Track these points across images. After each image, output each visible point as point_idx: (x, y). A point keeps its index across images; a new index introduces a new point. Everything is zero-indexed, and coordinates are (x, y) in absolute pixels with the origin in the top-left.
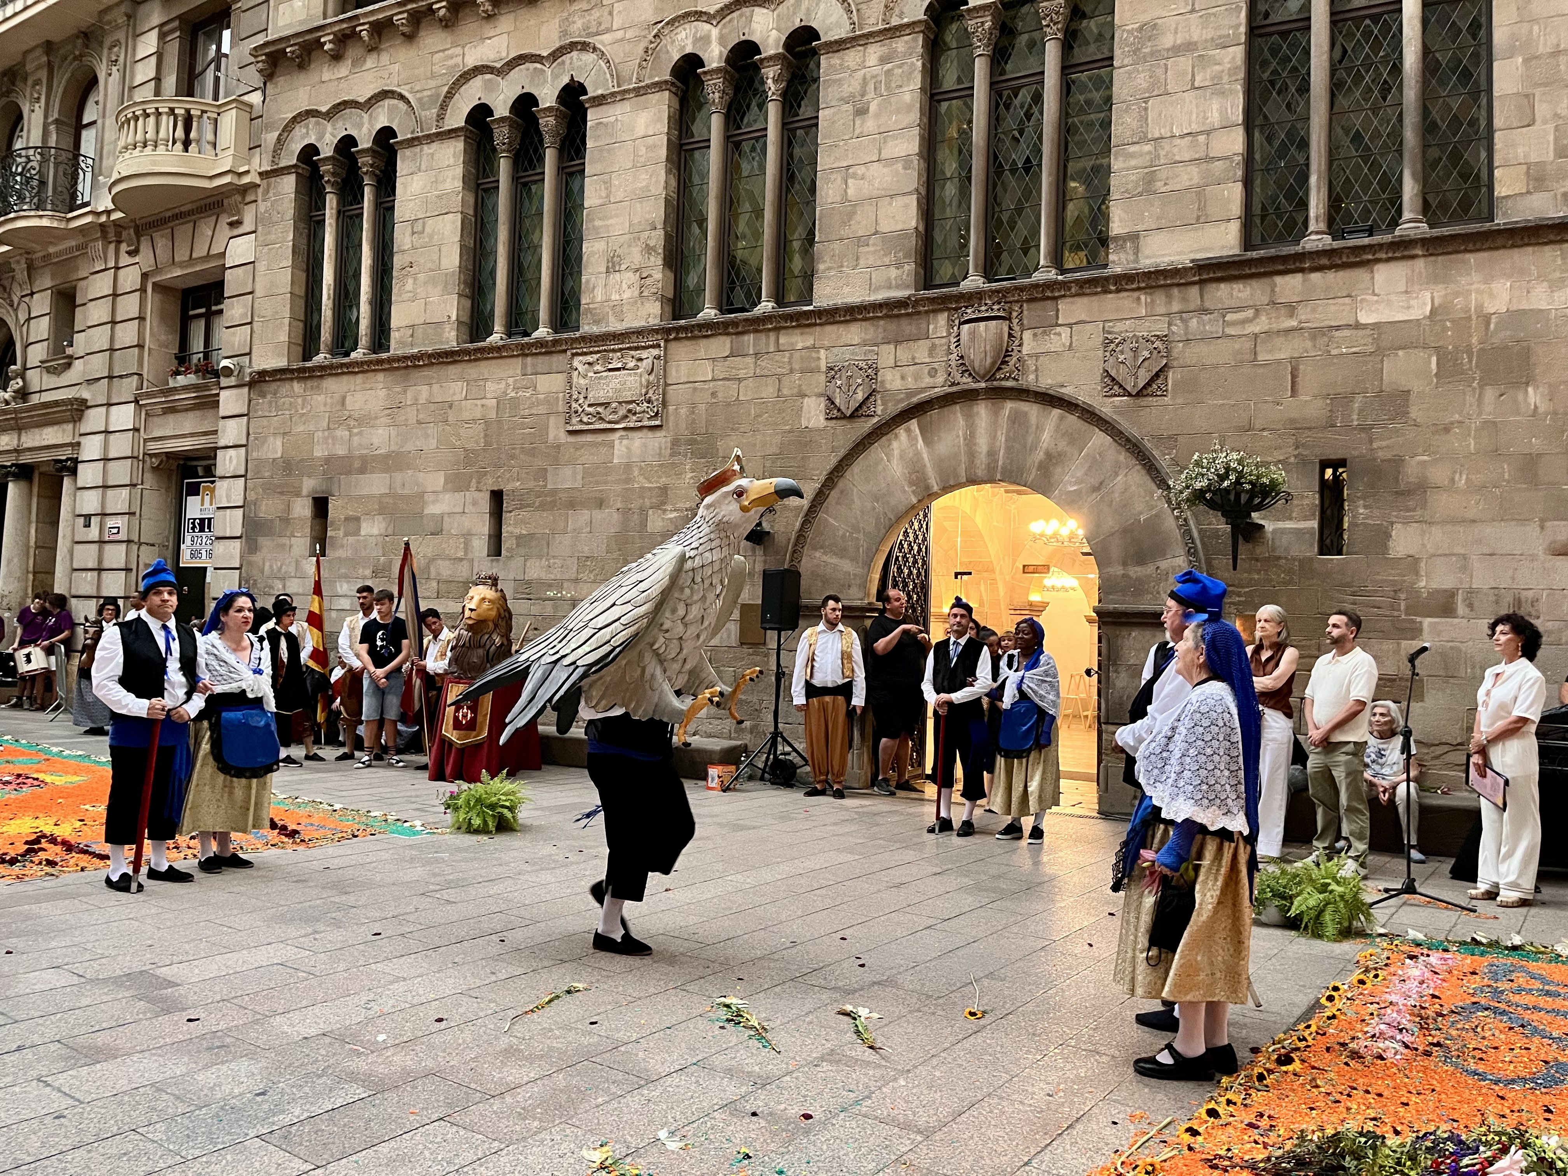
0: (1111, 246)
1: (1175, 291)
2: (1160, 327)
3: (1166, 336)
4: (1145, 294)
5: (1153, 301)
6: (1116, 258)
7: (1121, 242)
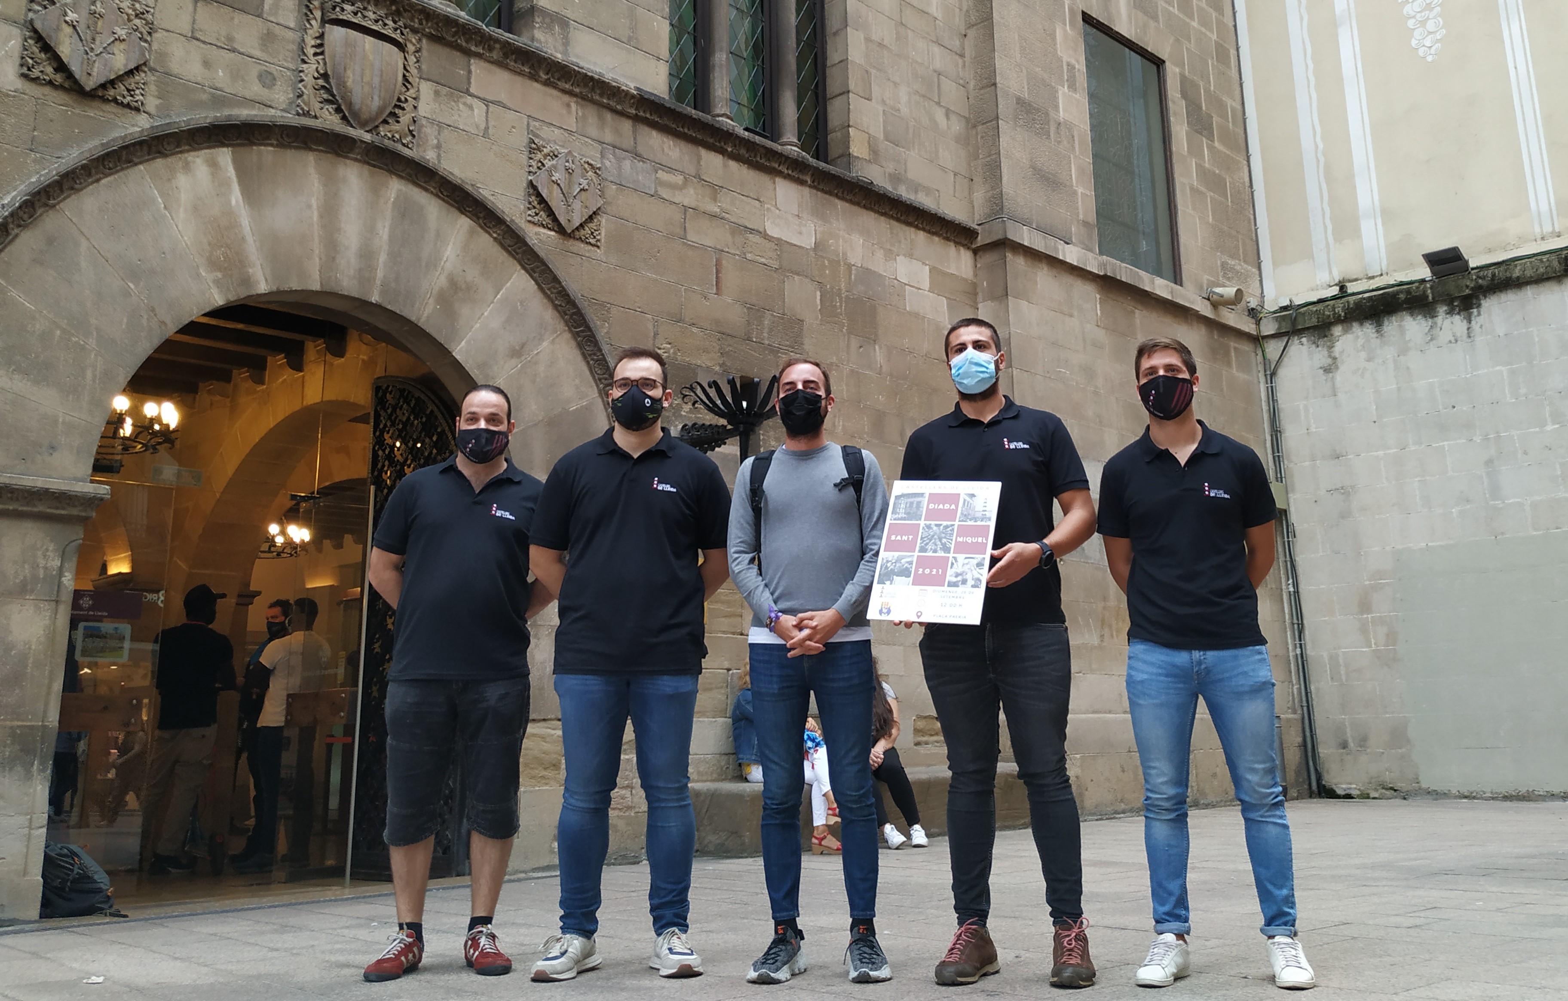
0: (538, 20)
1: (609, 116)
2: (593, 154)
3: (599, 169)
4: (576, 102)
5: (584, 115)
6: (543, 39)
7: (547, 20)
